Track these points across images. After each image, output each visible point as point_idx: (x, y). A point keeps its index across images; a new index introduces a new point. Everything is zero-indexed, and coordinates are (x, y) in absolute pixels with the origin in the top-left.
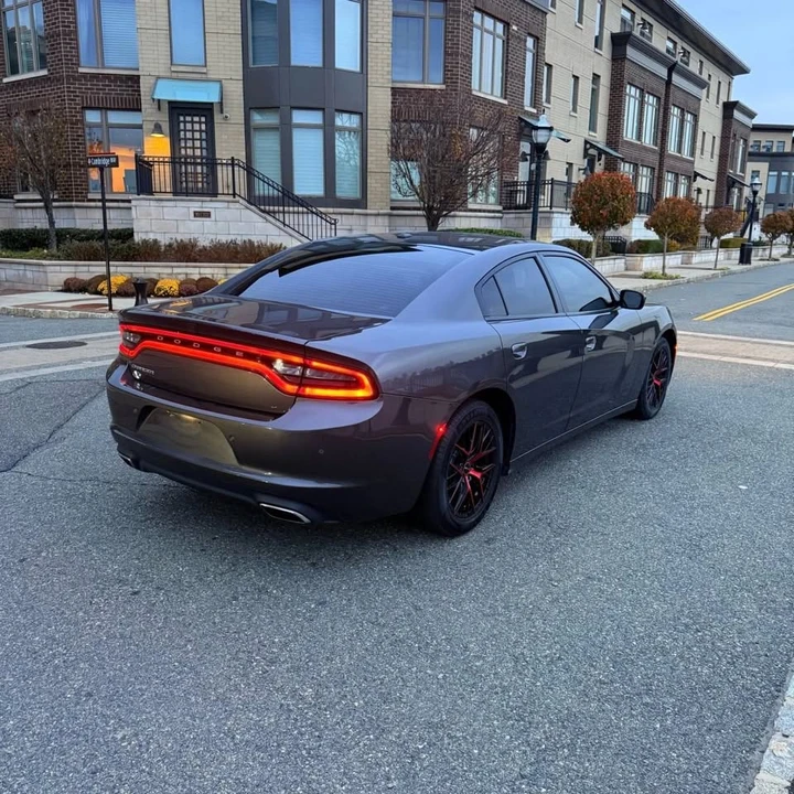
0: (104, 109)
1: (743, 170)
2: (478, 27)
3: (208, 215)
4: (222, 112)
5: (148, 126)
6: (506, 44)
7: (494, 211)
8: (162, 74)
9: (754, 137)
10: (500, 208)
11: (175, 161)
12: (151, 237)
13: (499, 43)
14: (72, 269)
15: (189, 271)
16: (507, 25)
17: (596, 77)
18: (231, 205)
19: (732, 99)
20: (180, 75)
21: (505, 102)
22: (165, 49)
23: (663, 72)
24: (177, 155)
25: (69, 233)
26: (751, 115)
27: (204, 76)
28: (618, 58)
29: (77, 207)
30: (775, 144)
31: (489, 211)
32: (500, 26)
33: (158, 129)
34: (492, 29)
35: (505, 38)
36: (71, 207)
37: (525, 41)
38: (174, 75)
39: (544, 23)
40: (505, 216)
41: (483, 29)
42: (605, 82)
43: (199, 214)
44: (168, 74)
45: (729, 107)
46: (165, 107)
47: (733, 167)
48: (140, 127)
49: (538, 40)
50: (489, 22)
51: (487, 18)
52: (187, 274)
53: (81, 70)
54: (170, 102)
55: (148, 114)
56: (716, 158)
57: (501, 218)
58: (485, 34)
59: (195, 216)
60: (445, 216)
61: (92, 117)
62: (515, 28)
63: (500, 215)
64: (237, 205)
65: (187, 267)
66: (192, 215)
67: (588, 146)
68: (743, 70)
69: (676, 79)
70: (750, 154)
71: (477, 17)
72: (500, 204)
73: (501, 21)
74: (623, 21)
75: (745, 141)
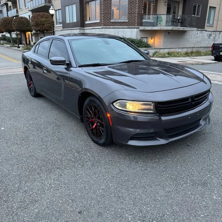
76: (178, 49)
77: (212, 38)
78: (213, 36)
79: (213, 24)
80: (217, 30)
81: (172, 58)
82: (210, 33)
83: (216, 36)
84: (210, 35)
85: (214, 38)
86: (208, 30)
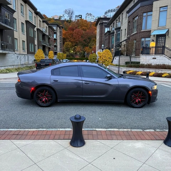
0: (145, 38)
3: (156, 58)
4: (168, 35)
5: (151, 40)
8: (156, 29)
11: (156, 47)
12: (143, 63)
14: (126, 69)
15: (147, 70)
18: (161, 56)
20: (160, 29)
22: (157, 24)
24: (157, 46)
25: (133, 62)
27: (165, 28)
29: (137, 57)
33: (153, 41)
36: (136, 57)
38: (158, 29)
43: (153, 58)
44: (157, 29)
46: (155, 36)
48: (150, 41)
52: (147, 71)
53: (142, 31)
54: (157, 35)
55: (152, 38)
59: (153, 59)
61: (143, 39)
64: (163, 56)
65: (147, 69)
66: (152, 58)
76: (9, 67)
77: (19, 58)
78: (19, 57)
79: (18, 49)
80: (21, 53)
81: (11, 73)
82: (17, 55)
83: (21, 57)
84: (18, 57)
85: (20, 58)
86: (16, 53)
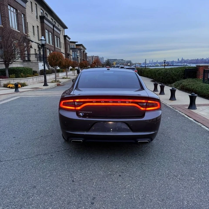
1: (70, 52)
2: (9, 10)
6: (17, 15)
7: (21, 62)
9: (71, 44)
10: (22, 61)
13: (15, 14)
16: (16, 10)
17: (38, 27)
19: (65, 35)
21: (19, 32)
23: (52, 27)
26: (70, 39)
28: (42, 22)
30: (72, 46)
31: (20, 62)
32: (15, 10)
34: (13, 11)
35: (16, 14)
37: (22, 15)
39: (25, 11)
40: (24, 63)
41: (11, 11)
42: (40, 28)
45: (65, 37)
47: (68, 51)
49: (24, 15)
50: (12, 9)
51: (11, 8)
56: (64, 49)
57: (23, 64)
58: (11, 12)
60: (11, 63)
62: (19, 11)
63: (22, 63)
67: (39, 45)
68: (67, 28)
69: (55, 29)
70: (71, 48)
71: (9, 7)
72: (22, 60)
73: (15, 9)
74: (41, 13)
75: (69, 45)
